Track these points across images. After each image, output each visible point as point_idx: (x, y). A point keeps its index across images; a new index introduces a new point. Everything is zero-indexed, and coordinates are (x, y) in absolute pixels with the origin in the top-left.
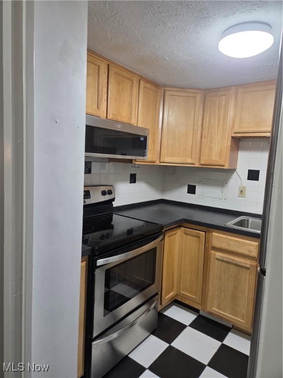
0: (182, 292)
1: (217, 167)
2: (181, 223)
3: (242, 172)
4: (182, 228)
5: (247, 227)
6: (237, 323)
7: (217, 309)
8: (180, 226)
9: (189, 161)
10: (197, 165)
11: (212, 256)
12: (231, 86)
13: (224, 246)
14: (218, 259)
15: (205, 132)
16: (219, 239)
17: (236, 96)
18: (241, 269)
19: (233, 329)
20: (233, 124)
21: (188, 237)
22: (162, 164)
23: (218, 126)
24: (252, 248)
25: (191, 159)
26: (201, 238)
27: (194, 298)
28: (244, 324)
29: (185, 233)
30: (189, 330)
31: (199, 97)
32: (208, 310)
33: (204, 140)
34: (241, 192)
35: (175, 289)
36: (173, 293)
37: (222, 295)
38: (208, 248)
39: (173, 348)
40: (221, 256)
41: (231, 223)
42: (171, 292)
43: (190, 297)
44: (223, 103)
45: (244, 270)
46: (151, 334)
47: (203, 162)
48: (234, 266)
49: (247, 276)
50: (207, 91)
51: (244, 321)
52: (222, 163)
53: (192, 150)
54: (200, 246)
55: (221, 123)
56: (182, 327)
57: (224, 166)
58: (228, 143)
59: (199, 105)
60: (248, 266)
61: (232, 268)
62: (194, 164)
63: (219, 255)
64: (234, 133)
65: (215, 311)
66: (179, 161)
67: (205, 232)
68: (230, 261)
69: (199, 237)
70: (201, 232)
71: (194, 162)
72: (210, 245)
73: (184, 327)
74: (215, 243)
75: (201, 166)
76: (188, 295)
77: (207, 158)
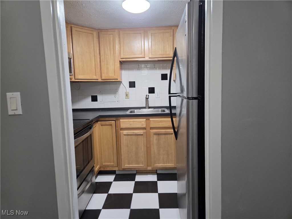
0: (104, 164)
1: (113, 80)
2: (97, 120)
3: (125, 83)
4: (99, 122)
5: (134, 113)
6: (140, 168)
7: (127, 165)
8: (97, 121)
9: (95, 77)
10: (100, 80)
11: (121, 134)
12: (115, 29)
13: (128, 126)
14: (125, 135)
15: (102, 58)
16: (124, 123)
17: (119, 36)
18: (138, 136)
19: (137, 174)
20: (120, 53)
21: (104, 127)
22: (76, 80)
23: (111, 54)
24: (143, 122)
25: (96, 76)
26: (113, 125)
27: (112, 165)
28: (144, 166)
29: (101, 125)
30: (114, 183)
31: (95, 34)
32: (123, 167)
33: (102, 63)
34: (127, 95)
35: (99, 164)
36: (98, 166)
37: (130, 155)
38: (118, 130)
39: (111, 194)
40: (126, 133)
41: (128, 113)
42: (97, 166)
43: (109, 165)
44: (112, 39)
45: (140, 136)
46: (93, 194)
47: (103, 78)
48: (134, 136)
49: (142, 139)
50: (100, 30)
51: (143, 165)
52: (116, 78)
53: (95, 70)
54: (113, 130)
55: (112, 52)
56: (110, 183)
57: (117, 79)
58: (118, 64)
59: (96, 40)
60: (142, 133)
61: (134, 137)
62: (98, 80)
63: (125, 132)
64: (121, 58)
65: (127, 166)
66: (88, 78)
67: (115, 121)
68: (132, 134)
69: (111, 125)
70: (112, 121)
71: (97, 78)
72: (119, 128)
73: (111, 183)
74: (123, 126)
75: (102, 81)
76: (108, 164)
77: (106, 75)
